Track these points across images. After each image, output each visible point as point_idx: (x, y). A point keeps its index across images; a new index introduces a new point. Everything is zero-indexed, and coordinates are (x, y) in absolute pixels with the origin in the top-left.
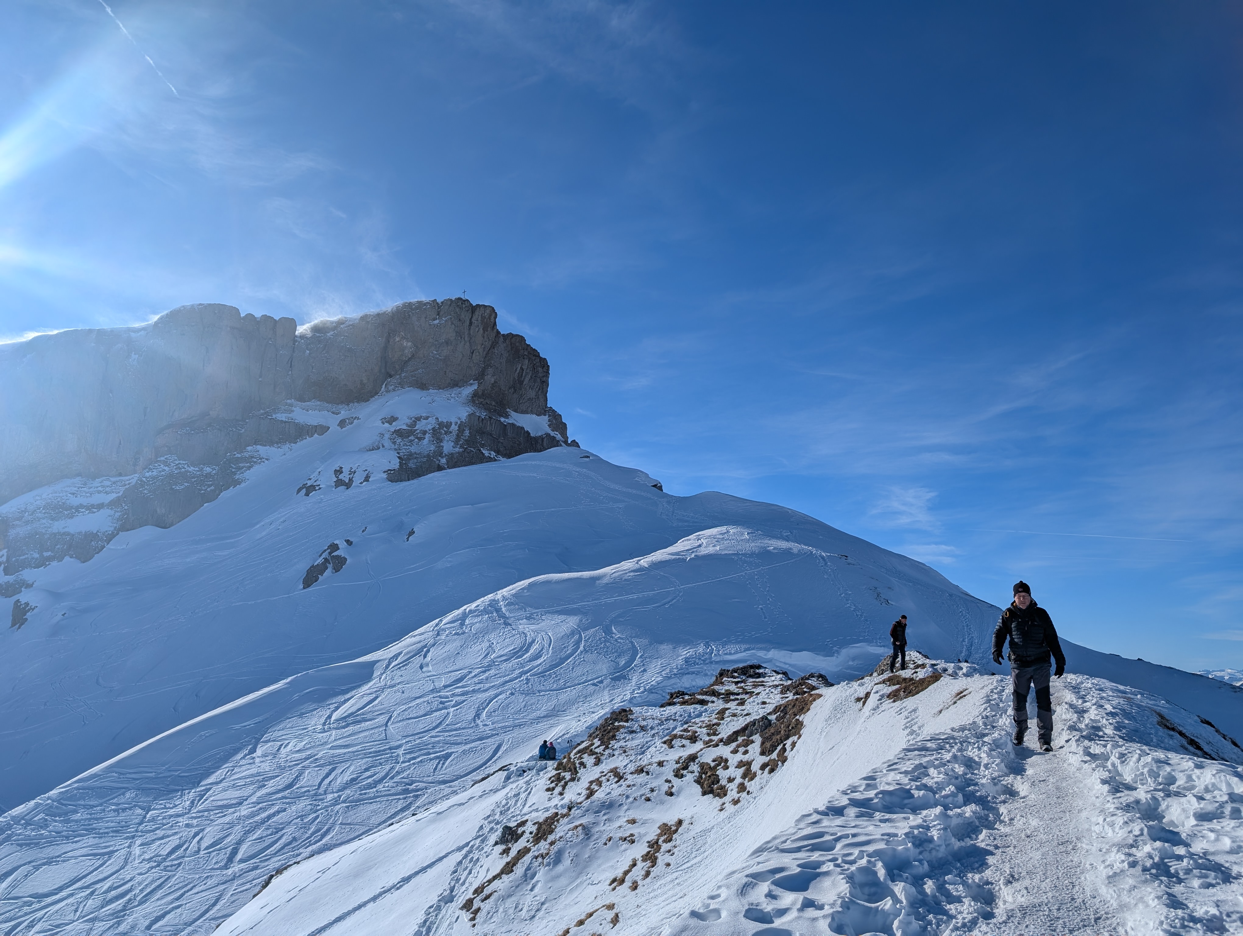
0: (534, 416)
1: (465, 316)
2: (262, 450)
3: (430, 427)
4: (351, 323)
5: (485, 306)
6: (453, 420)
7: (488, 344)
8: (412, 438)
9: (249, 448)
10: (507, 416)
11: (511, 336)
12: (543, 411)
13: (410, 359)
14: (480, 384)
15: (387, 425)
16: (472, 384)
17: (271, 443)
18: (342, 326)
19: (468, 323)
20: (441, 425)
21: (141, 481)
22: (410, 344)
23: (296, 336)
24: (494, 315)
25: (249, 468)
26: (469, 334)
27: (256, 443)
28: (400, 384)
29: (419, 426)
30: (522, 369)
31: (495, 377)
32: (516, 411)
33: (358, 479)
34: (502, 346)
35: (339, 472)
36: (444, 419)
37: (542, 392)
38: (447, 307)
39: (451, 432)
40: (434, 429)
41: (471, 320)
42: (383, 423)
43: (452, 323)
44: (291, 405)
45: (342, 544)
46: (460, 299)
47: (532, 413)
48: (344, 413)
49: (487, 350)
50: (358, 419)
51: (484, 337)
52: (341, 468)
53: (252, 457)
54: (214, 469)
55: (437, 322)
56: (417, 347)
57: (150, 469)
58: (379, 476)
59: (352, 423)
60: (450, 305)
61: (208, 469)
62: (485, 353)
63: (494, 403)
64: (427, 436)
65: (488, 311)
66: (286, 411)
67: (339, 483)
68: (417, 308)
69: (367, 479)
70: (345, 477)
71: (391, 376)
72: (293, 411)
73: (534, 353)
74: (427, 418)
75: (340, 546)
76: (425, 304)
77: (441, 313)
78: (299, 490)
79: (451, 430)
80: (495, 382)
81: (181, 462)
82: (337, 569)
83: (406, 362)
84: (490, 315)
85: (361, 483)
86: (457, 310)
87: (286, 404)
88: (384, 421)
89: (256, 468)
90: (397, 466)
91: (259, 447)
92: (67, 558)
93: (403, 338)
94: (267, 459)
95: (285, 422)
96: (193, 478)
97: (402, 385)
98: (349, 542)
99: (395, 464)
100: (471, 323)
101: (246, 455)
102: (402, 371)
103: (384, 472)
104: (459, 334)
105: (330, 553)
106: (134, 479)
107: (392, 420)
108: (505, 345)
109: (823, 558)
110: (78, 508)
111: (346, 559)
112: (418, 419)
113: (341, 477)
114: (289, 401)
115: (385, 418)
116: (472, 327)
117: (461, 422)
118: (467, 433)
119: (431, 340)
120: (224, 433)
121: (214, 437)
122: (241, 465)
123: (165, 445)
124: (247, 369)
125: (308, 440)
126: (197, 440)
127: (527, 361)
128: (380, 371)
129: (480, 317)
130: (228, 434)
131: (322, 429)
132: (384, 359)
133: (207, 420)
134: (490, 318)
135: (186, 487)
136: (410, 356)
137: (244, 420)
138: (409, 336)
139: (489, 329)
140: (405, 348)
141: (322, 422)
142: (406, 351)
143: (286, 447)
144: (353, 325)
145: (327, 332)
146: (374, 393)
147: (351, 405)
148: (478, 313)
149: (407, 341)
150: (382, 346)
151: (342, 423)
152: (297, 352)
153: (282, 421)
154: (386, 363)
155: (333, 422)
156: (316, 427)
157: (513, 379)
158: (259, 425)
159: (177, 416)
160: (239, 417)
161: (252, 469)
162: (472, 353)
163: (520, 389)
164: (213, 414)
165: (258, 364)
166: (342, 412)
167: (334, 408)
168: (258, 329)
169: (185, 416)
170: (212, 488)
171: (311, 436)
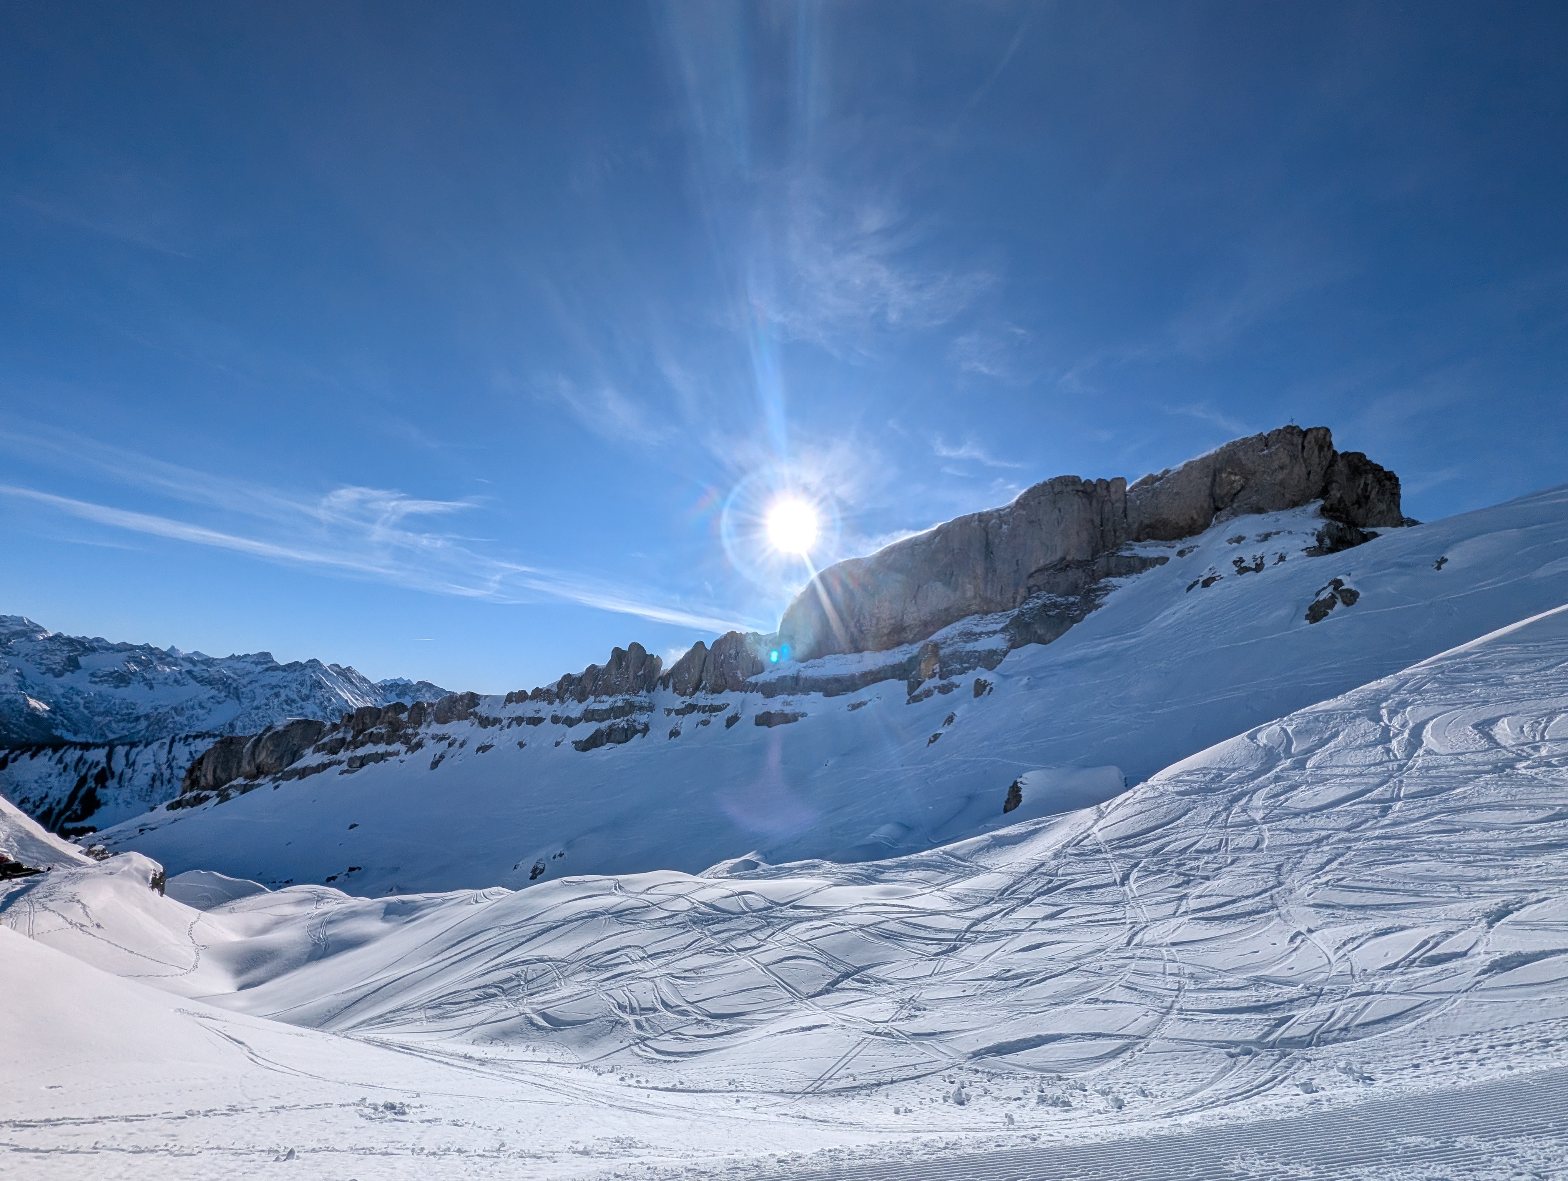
0: (1389, 528)
1: (1298, 440)
2: (1114, 581)
5: (1318, 429)
6: (1309, 531)
7: (1326, 463)
9: (1102, 580)
12: (1399, 523)
14: (1325, 500)
15: (1235, 544)
16: (1314, 502)
17: (1120, 575)
18: (1167, 476)
19: (1300, 447)
21: (1022, 612)
22: (1237, 478)
23: (1127, 491)
24: (1328, 435)
25: (1106, 594)
26: (1303, 457)
27: (1107, 575)
28: (1232, 514)
30: (1366, 485)
31: (1339, 493)
32: (1364, 526)
34: (1341, 465)
38: (1275, 438)
41: (1303, 443)
43: (1284, 450)
44: (1130, 545)
46: (1289, 427)
47: (1385, 525)
48: (1180, 546)
51: (1320, 457)
53: (1106, 587)
54: (1076, 598)
55: (1266, 452)
56: (1246, 479)
57: (1026, 603)
59: (1192, 551)
60: (1280, 434)
61: (1072, 599)
62: (1323, 472)
65: (1322, 432)
66: (1127, 549)
68: (1242, 444)
71: (1220, 510)
73: (1377, 468)
76: (1251, 439)
77: (1269, 444)
81: (1050, 595)
83: (1235, 494)
84: (1325, 435)
87: (1127, 544)
88: (1232, 541)
89: (1112, 594)
91: (1110, 579)
93: (1230, 473)
94: (1120, 587)
95: (1130, 558)
96: (1061, 605)
97: (1235, 514)
100: (1303, 447)
101: (1102, 585)
102: (1232, 501)
106: (1015, 612)
107: (1240, 539)
110: (980, 635)
114: (1129, 542)
115: (1232, 539)
116: (1306, 450)
119: (1262, 469)
120: (1081, 570)
121: (1073, 575)
122: (1098, 593)
123: (1035, 585)
124: (1092, 521)
125: (1151, 570)
126: (1061, 577)
127: (1370, 476)
128: (1209, 506)
129: (1313, 440)
130: (1084, 571)
131: (1163, 560)
132: (1212, 495)
133: (1064, 563)
134: (1324, 438)
135: (1058, 613)
136: (1239, 488)
137: (1092, 560)
138: (1236, 470)
139: (1326, 449)
140: (1234, 481)
141: (1162, 554)
142: (1235, 485)
143: (1134, 576)
144: (1178, 473)
145: (1153, 483)
146: (1206, 525)
147: (1184, 539)
148: (1310, 437)
149: (1236, 475)
150: (1209, 484)
151: (1181, 553)
152: (1129, 503)
153: (1127, 557)
154: (1214, 499)
155: (1172, 554)
156: (1157, 559)
157: (1358, 494)
158: (1108, 561)
159: (1042, 563)
160: (1090, 559)
161: (1109, 596)
162: (1309, 473)
163: (1366, 503)
164: (1069, 558)
165: (1099, 517)
166: (1178, 546)
167: (1169, 543)
168: (1095, 490)
169: (1048, 562)
170: (1078, 612)
171: (1154, 566)
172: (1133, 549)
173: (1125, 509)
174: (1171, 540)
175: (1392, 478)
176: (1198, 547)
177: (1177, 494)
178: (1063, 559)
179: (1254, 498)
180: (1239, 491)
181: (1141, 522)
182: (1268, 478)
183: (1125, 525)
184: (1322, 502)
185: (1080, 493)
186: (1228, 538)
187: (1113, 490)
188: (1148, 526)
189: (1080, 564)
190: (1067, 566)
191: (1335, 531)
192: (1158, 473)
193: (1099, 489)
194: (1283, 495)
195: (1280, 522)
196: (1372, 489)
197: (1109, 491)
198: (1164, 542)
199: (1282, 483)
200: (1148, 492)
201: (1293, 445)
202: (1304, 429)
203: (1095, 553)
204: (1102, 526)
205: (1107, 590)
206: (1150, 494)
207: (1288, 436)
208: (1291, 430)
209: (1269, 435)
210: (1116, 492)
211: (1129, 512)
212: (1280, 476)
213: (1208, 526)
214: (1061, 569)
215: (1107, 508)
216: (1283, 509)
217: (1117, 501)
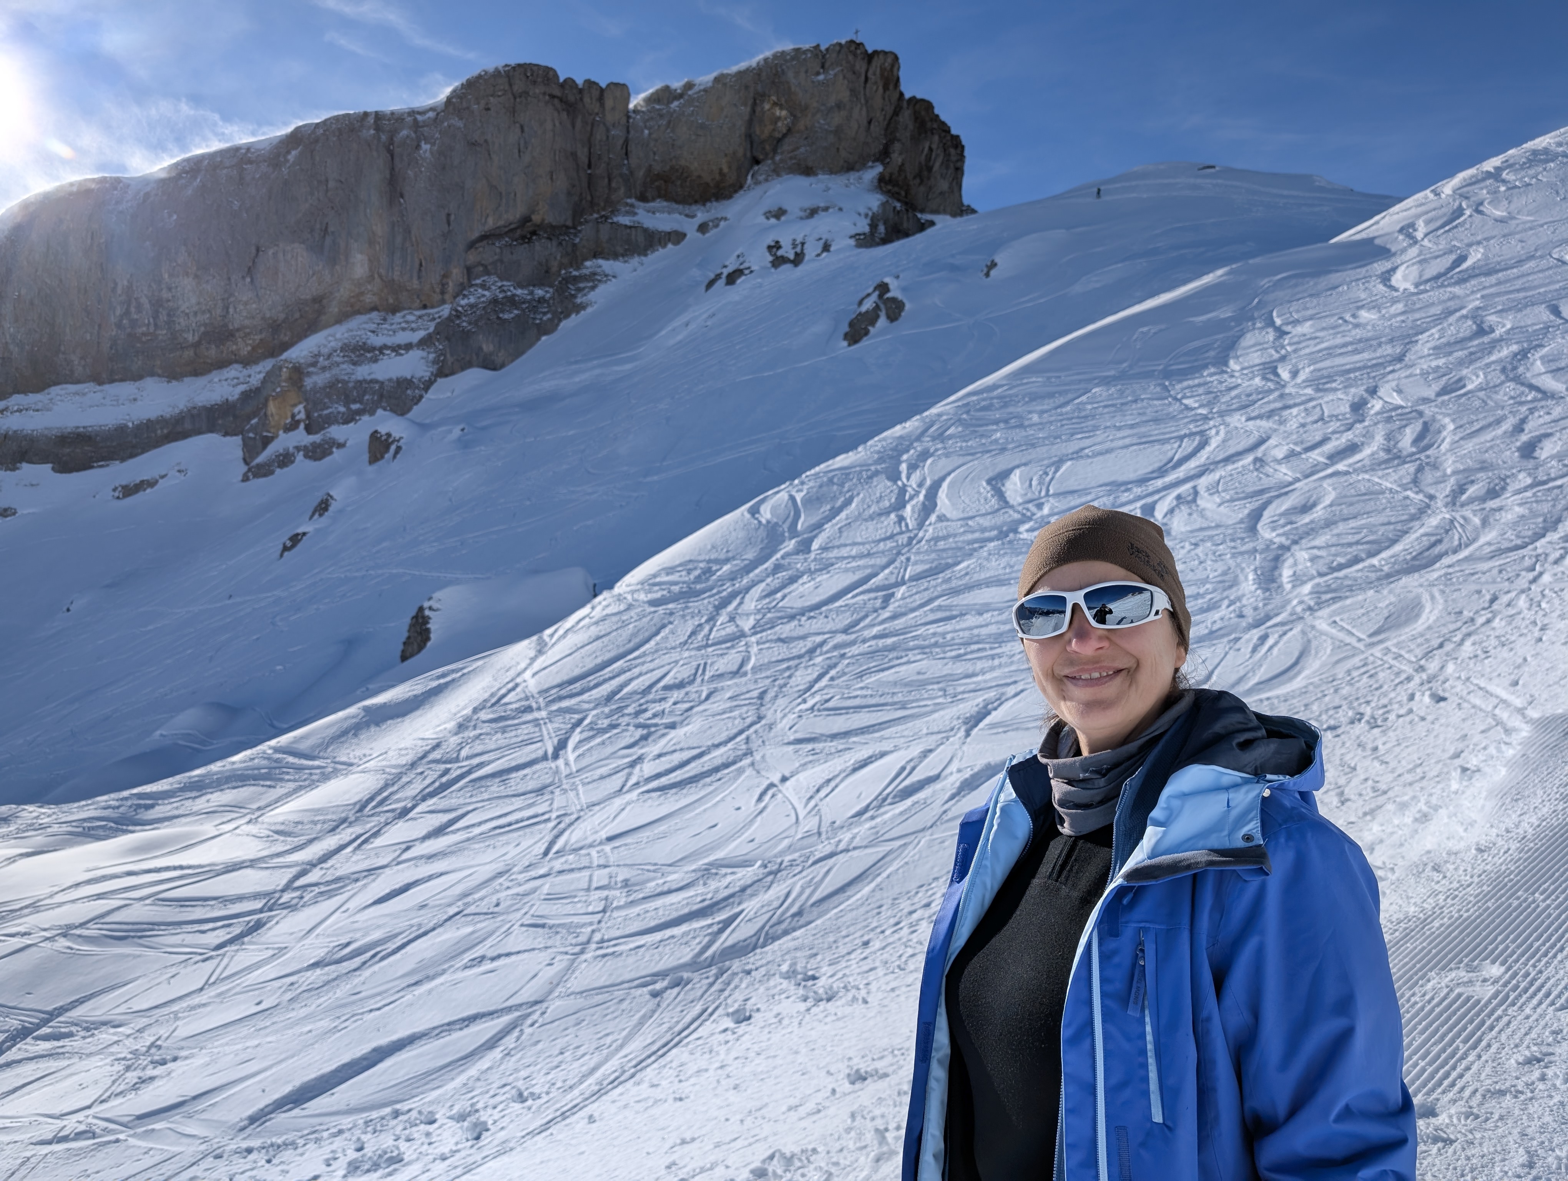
1: (861, 66)
2: (606, 265)
4: (702, 88)
5: (885, 53)
7: (890, 110)
9: (588, 263)
12: (959, 211)
14: (885, 166)
16: (872, 167)
17: (615, 256)
18: (690, 93)
19: (863, 78)
21: (457, 311)
22: (784, 113)
23: (630, 111)
25: (593, 288)
26: (865, 94)
27: (595, 256)
28: (774, 171)
30: (931, 149)
31: (903, 157)
32: (923, 211)
34: (906, 116)
38: (834, 55)
41: (867, 72)
43: (844, 78)
44: (632, 206)
46: (852, 42)
47: (945, 212)
48: (702, 216)
49: (888, 117)
51: (884, 99)
53: (594, 274)
54: (547, 292)
55: (821, 77)
56: (795, 116)
57: (465, 295)
59: (717, 226)
60: (839, 52)
61: (539, 292)
62: (886, 122)
65: (890, 60)
66: (628, 213)
68: (793, 59)
71: (758, 163)
76: (805, 52)
77: (827, 65)
80: (902, 164)
81: (504, 284)
83: (779, 140)
84: (892, 67)
86: (848, 58)
87: (627, 204)
89: (602, 288)
91: (600, 262)
93: (775, 104)
94: (614, 277)
95: (630, 227)
96: (524, 303)
97: (777, 172)
100: (867, 79)
101: (585, 271)
102: (775, 151)
104: (854, 94)
106: (445, 310)
108: (909, 115)
110: (382, 349)
114: (629, 201)
116: (868, 85)
117: (873, 213)
118: (882, 229)
119: (815, 104)
120: (555, 243)
121: (543, 248)
122: (581, 285)
123: (480, 264)
124: (574, 154)
125: (661, 252)
126: (521, 253)
127: (936, 138)
128: (745, 155)
129: (878, 70)
130: (560, 244)
131: (678, 237)
132: (749, 137)
133: (529, 227)
134: (892, 70)
135: (517, 315)
136: (784, 131)
137: (575, 228)
138: (783, 101)
139: (891, 87)
140: (779, 118)
141: (675, 226)
142: (780, 124)
143: (635, 261)
144: (705, 90)
145: (670, 102)
146: (738, 187)
147: (708, 204)
148: (875, 64)
149: (781, 108)
150: (746, 118)
151: (703, 228)
152: (632, 132)
153: (626, 226)
154: (752, 143)
155: (689, 227)
156: (669, 233)
157: (920, 163)
158: (598, 231)
159: (491, 223)
160: (569, 223)
161: (597, 290)
162: (870, 122)
163: (929, 178)
164: (536, 218)
165: (586, 150)
166: (699, 215)
167: (687, 209)
168: (581, 99)
169: (501, 223)
170: (549, 316)
171: (665, 246)
172: (635, 214)
173: (626, 142)
174: (690, 204)
175: (956, 144)
176: (726, 219)
177: (702, 126)
178: (526, 220)
179: (802, 150)
180: (785, 136)
181: (650, 169)
182: (822, 122)
183: (625, 171)
184: (879, 168)
185: (556, 101)
186: (766, 209)
187: (609, 103)
188: (659, 177)
189: (554, 232)
190: (534, 233)
191: (891, 215)
192: (677, 85)
193: (587, 100)
194: (838, 149)
195: (831, 192)
196: (937, 155)
197: (602, 105)
198: (681, 207)
199: (838, 132)
200: (661, 116)
201: (854, 73)
202: (870, 51)
203: (578, 213)
204: (589, 167)
205: (595, 280)
206: (664, 122)
207: (851, 57)
208: (855, 46)
209: (827, 50)
210: (613, 109)
211: (632, 147)
212: (837, 119)
213: (741, 187)
214: (523, 237)
215: (599, 135)
216: (836, 173)
217: (614, 125)
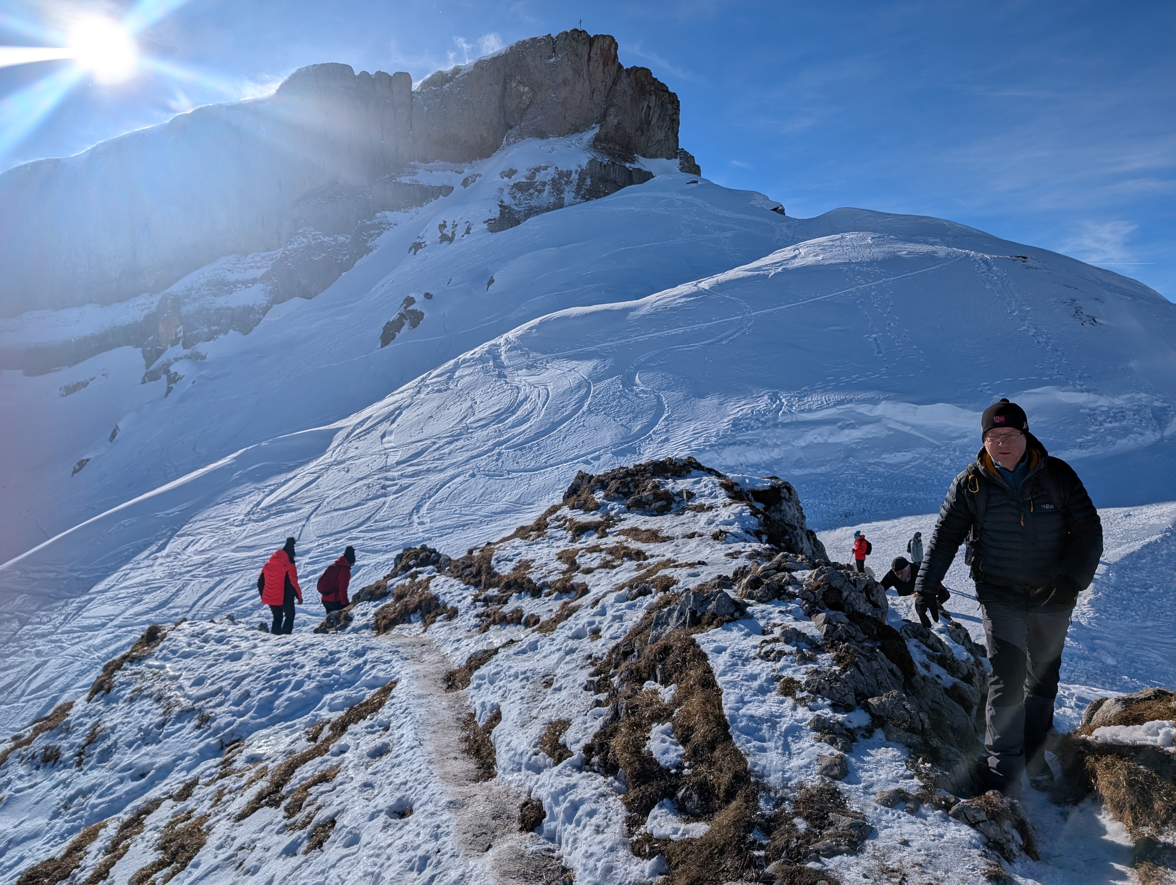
0: (664, 160)
1: (582, 49)
2: (391, 216)
3: (549, 177)
4: (466, 72)
5: (604, 36)
6: (573, 168)
7: (610, 80)
8: (532, 191)
9: (378, 214)
10: (633, 161)
11: (635, 69)
12: (673, 154)
13: (529, 106)
14: (601, 127)
15: (506, 179)
16: (593, 128)
17: (398, 209)
18: (457, 76)
19: (586, 57)
20: (561, 174)
21: (285, 254)
22: (526, 89)
23: (413, 92)
24: (613, 46)
25: (379, 234)
26: (588, 71)
27: (384, 209)
28: (520, 135)
29: (539, 178)
30: (649, 107)
31: (618, 118)
32: (644, 156)
33: (460, 231)
34: (625, 83)
35: (443, 226)
36: (563, 168)
37: (673, 132)
38: (562, 42)
39: (571, 182)
40: (553, 180)
41: (589, 54)
42: (502, 178)
43: (569, 59)
44: (414, 167)
45: (419, 297)
46: (575, 30)
47: (661, 156)
48: (467, 172)
49: (608, 87)
50: (480, 176)
51: (604, 73)
52: (445, 222)
53: (381, 223)
54: (347, 238)
55: (553, 60)
56: (534, 91)
57: (291, 242)
58: (480, 227)
59: (474, 181)
60: (566, 38)
61: (342, 239)
62: (606, 92)
63: (617, 148)
64: (547, 188)
65: (607, 42)
66: (410, 174)
67: (444, 238)
68: (531, 46)
69: (468, 232)
70: (448, 231)
71: (511, 128)
72: (417, 173)
73: (662, 88)
74: (546, 168)
75: (416, 300)
76: (540, 41)
77: (557, 49)
78: (410, 249)
79: (571, 179)
80: (618, 123)
81: (317, 233)
82: (414, 325)
84: (610, 46)
85: (463, 236)
86: (574, 43)
87: (410, 166)
88: (504, 175)
89: (386, 234)
90: (497, 215)
91: (386, 213)
92: (231, 331)
93: (520, 83)
94: (395, 225)
95: (410, 185)
96: (329, 248)
98: (428, 296)
99: (496, 213)
100: (589, 58)
101: (376, 221)
102: (521, 119)
103: (485, 222)
104: (577, 72)
105: (406, 308)
106: (279, 253)
107: (511, 173)
108: (628, 80)
109: (986, 261)
110: (235, 283)
111: (423, 314)
112: (537, 170)
113: (445, 231)
114: (412, 163)
115: (504, 172)
116: (591, 63)
117: (582, 170)
118: (588, 181)
119: (548, 82)
120: (352, 200)
121: (344, 205)
122: (372, 232)
123: (302, 217)
125: (433, 203)
126: (328, 209)
127: (655, 96)
128: (499, 123)
129: (599, 52)
130: (356, 201)
131: (447, 190)
132: (502, 107)
133: (335, 188)
134: (610, 49)
135: (324, 258)
136: (528, 103)
137: (370, 187)
138: (525, 80)
139: (611, 62)
140: (523, 93)
142: (524, 98)
143: (413, 211)
144: (468, 74)
145: (443, 84)
146: (495, 147)
148: (596, 46)
149: (524, 86)
150: (499, 94)
153: (406, 184)
154: (504, 113)
156: (441, 187)
157: (639, 120)
158: (385, 189)
159: (308, 186)
160: (366, 184)
161: (381, 236)
162: (593, 92)
163: (648, 130)
164: (341, 182)
167: (458, 167)
169: (315, 186)
170: (348, 256)
171: (437, 198)
175: (674, 100)
178: (334, 183)
179: (539, 118)
182: (553, 95)
185: (351, 91)
196: (654, 112)
199: (565, 102)
201: (577, 55)
202: (591, 36)
203: (373, 175)
205: (381, 228)
208: (579, 33)
209: (557, 37)
212: (564, 92)
213: (498, 147)
214: (330, 197)
